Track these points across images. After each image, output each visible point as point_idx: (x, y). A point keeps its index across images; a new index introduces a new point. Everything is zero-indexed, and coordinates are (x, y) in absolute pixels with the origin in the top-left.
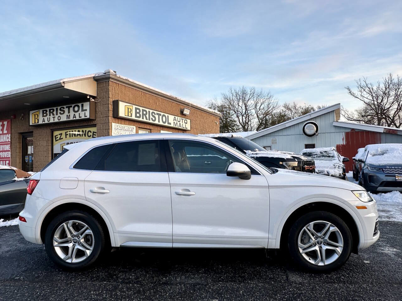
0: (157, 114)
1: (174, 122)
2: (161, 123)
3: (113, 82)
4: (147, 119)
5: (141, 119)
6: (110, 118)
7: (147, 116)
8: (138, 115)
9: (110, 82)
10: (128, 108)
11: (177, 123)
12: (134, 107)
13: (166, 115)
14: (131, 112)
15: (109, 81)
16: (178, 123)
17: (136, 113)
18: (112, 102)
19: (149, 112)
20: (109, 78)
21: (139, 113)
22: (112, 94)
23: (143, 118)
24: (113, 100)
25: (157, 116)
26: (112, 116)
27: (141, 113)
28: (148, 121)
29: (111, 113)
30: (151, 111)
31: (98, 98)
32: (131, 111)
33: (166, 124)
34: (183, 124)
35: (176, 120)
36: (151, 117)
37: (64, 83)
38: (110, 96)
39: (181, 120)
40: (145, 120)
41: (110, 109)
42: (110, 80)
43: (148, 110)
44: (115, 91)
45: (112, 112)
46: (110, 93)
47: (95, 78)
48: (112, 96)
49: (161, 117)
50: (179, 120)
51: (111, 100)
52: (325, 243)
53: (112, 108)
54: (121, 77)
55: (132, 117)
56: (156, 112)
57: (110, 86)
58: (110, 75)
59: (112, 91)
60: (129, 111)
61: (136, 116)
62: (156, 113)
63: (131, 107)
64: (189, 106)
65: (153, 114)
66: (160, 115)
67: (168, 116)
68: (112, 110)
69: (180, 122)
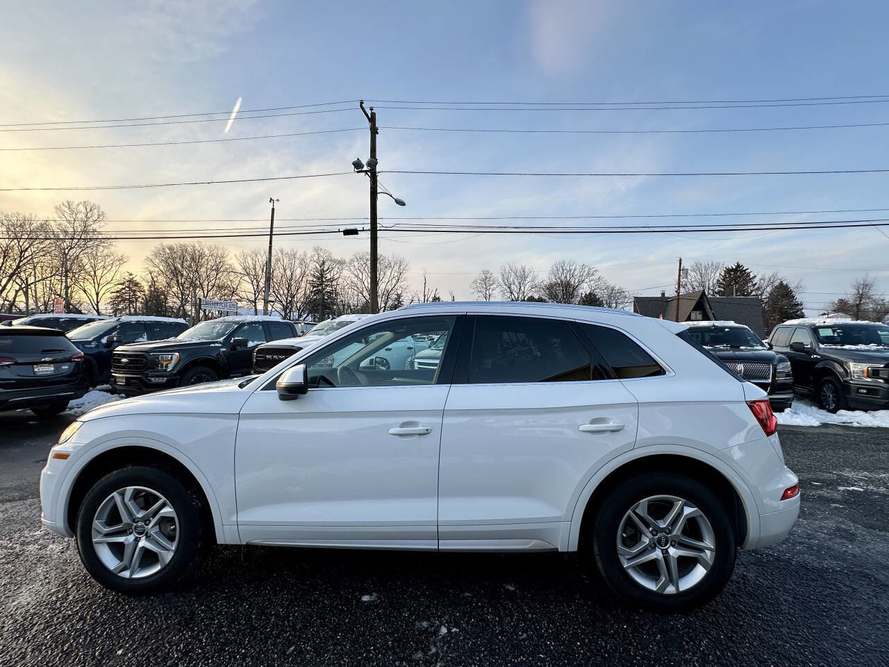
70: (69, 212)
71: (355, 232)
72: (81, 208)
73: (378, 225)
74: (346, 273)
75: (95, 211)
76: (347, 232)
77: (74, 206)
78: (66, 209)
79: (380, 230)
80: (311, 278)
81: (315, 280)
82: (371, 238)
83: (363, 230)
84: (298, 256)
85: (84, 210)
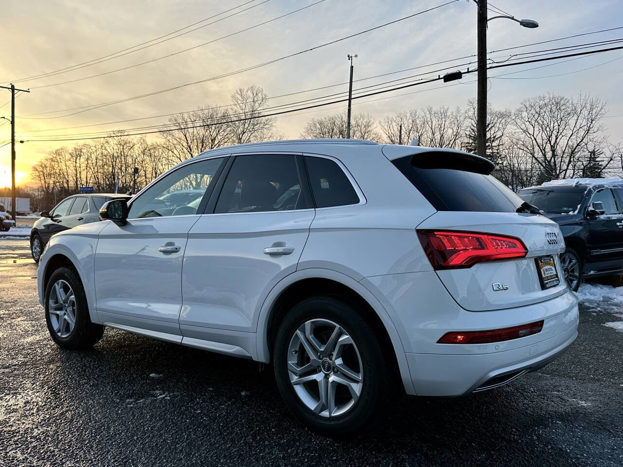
70: (241, 99)
71: (457, 76)
72: (250, 93)
73: (488, 62)
74: (511, 128)
75: (260, 94)
76: (448, 78)
77: (244, 93)
78: (239, 97)
79: (491, 68)
80: (466, 140)
81: (471, 141)
82: (478, 80)
83: (468, 72)
84: (449, 114)
85: (251, 96)
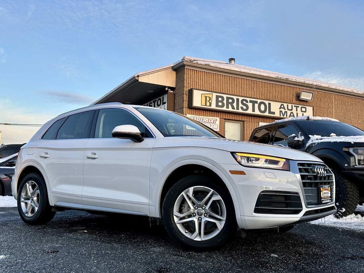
0: (251, 101)
1: (281, 111)
2: (257, 112)
3: (190, 70)
4: (233, 108)
5: (224, 108)
6: (184, 109)
7: (235, 104)
8: (220, 104)
9: (186, 70)
10: (206, 97)
11: (286, 112)
12: (215, 95)
13: (267, 102)
14: (210, 101)
15: (184, 69)
16: (289, 112)
17: (217, 101)
18: (187, 91)
19: (238, 100)
20: (184, 66)
21: (222, 102)
22: (188, 83)
23: (228, 107)
24: (189, 89)
25: (250, 105)
26: (187, 107)
27: (225, 102)
28: (236, 110)
29: (186, 104)
30: (241, 99)
31: (177, 89)
32: (210, 99)
33: (267, 114)
34: (297, 113)
35: (284, 108)
36: (240, 105)
37: (138, 76)
38: (185, 85)
39: (294, 108)
40: (230, 109)
41: (185, 99)
42: (186, 67)
43: (235, 98)
44: (192, 79)
45: (187, 102)
46: (185, 81)
47: (173, 68)
48: (188, 85)
49: (256, 105)
50: (290, 108)
51: (186, 89)
52: (207, 214)
53: (187, 98)
54: (198, 63)
55: (211, 106)
56: (248, 99)
57: (185, 75)
58: (184, 62)
59: (188, 80)
60: (208, 100)
61: (217, 105)
62: (249, 101)
63: (210, 96)
64: (312, 88)
65: (244, 102)
66: (257, 102)
67: (269, 104)
68: (187, 100)
69: (292, 110)
